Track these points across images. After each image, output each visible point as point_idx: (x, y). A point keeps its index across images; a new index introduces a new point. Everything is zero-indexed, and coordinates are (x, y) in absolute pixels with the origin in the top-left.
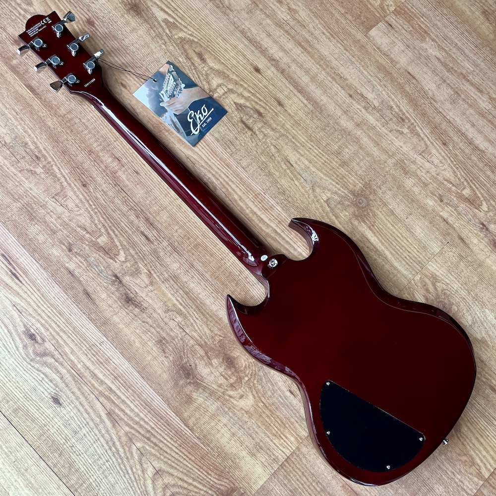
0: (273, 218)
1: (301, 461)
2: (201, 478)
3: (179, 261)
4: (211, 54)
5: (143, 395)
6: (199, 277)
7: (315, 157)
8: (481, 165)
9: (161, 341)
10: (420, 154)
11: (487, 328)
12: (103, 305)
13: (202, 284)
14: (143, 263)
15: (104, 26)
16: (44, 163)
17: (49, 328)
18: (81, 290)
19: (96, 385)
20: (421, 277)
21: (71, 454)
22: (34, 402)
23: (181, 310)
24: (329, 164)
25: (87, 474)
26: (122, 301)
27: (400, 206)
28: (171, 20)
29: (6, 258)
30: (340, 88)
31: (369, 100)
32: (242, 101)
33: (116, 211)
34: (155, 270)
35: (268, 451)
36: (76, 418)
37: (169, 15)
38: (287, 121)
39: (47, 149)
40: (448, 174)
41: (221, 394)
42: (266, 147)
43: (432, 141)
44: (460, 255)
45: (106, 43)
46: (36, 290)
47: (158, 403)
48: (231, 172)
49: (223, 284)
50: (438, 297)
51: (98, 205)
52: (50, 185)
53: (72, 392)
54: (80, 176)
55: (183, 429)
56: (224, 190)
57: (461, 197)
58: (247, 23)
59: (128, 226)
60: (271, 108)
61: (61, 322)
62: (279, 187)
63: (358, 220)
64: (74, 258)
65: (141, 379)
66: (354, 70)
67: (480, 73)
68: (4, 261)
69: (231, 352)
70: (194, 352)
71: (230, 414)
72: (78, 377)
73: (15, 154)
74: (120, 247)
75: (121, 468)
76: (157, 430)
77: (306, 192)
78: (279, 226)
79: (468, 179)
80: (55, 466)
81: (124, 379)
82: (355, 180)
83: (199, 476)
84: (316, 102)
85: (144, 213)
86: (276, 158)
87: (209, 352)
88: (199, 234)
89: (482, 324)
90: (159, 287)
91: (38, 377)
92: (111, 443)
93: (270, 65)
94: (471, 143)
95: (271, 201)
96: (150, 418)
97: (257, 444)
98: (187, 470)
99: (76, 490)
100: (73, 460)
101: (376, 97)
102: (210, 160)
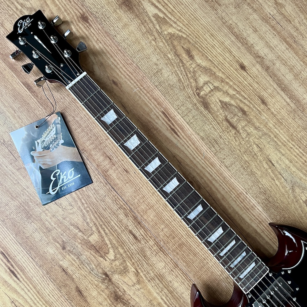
0: (254, 218)
3: (164, 261)
4: (199, 50)
6: (183, 276)
7: (296, 156)
13: (185, 283)
14: (131, 262)
15: (97, 21)
18: (73, 287)
28: (161, 15)
29: (5, 256)
32: (227, 99)
33: (107, 210)
34: (142, 269)
37: (160, 10)
38: (270, 120)
45: (99, 39)
46: (32, 287)
51: (90, 204)
58: (234, 18)
59: (118, 225)
60: (254, 107)
62: (260, 186)
64: (68, 256)
68: (3, 258)
73: (13, 152)
74: (110, 246)
77: (286, 192)
78: (259, 226)
84: (298, 101)
85: (133, 211)
86: (259, 158)
88: (183, 233)
90: (145, 285)
95: (252, 201)
102: (195, 159)
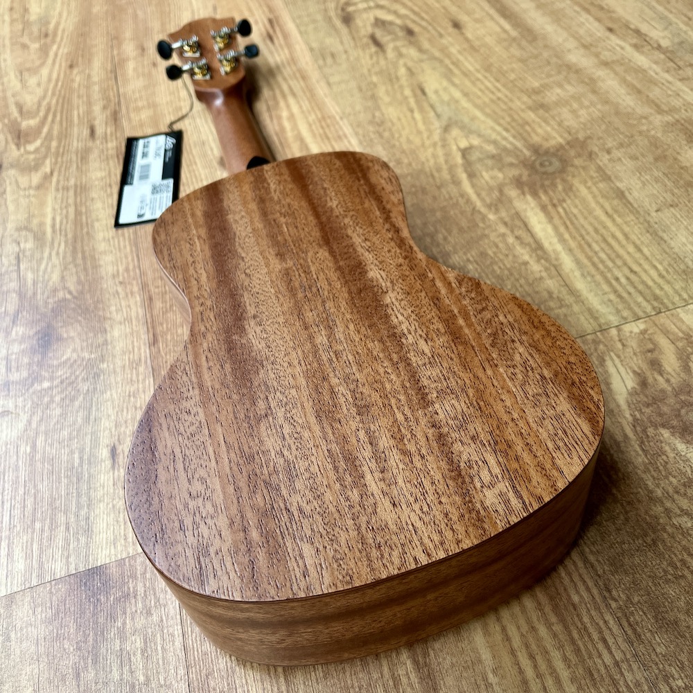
16: (48, 41)
20: (646, 330)
24: (505, 104)
27: (649, 187)
30: (592, 20)
31: (651, 38)
39: (66, 29)
48: (303, 86)
50: (685, 388)
54: (76, 58)
63: (521, 189)
69: (62, 327)
82: (553, 132)
87: (25, 310)
101: (670, 36)
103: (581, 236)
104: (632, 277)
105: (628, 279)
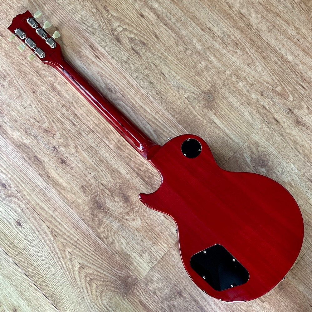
1: (171, 259)
2: (109, 270)
5: (72, 220)
8: (289, 71)
9: (83, 187)
10: (248, 66)
11: (292, 175)
12: (46, 165)
16: (9, 79)
17: (14, 180)
19: (43, 214)
20: (248, 144)
21: (29, 256)
22: (6, 225)
23: (95, 168)
24: (189, 74)
25: (38, 268)
26: (58, 163)
27: (235, 99)
30: (195, 25)
31: (215, 32)
35: (150, 253)
36: (31, 234)
39: (10, 70)
40: (267, 78)
41: (121, 218)
42: (148, 64)
43: (256, 57)
44: (274, 129)
47: (81, 224)
48: (126, 81)
49: (121, 151)
50: (259, 156)
52: (13, 92)
53: (29, 219)
54: (31, 86)
55: (97, 240)
56: (121, 93)
57: (275, 92)
61: (21, 176)
63: (207, 109)
65: (71, 210)
66: (204, 13)
67: (288, 12)
69: (127, 193)
70: (104, 193)
71: (127, 230)
72: (32, 209)
75: (59, 264)
76: (81, 240)
79: (280, 81)
80: (19, 263)
81: (60, 210)
82: (206, 84)
83: (107, 268)
87: (113, 193)
89: (288, 173)
91: (8, 209)
92: (52, 249)
93: (150, 12)
94: (282, 57)
96: (76, 234)
97: (143, 249)
98: (100, 265)
99: (32, 277)
100: (30, 259)
101: (219, 30)
103: (226, 121)
104: (241, 130)
105: (240, 131)
